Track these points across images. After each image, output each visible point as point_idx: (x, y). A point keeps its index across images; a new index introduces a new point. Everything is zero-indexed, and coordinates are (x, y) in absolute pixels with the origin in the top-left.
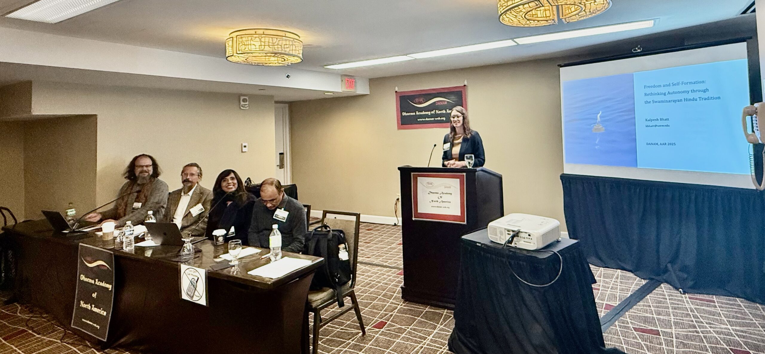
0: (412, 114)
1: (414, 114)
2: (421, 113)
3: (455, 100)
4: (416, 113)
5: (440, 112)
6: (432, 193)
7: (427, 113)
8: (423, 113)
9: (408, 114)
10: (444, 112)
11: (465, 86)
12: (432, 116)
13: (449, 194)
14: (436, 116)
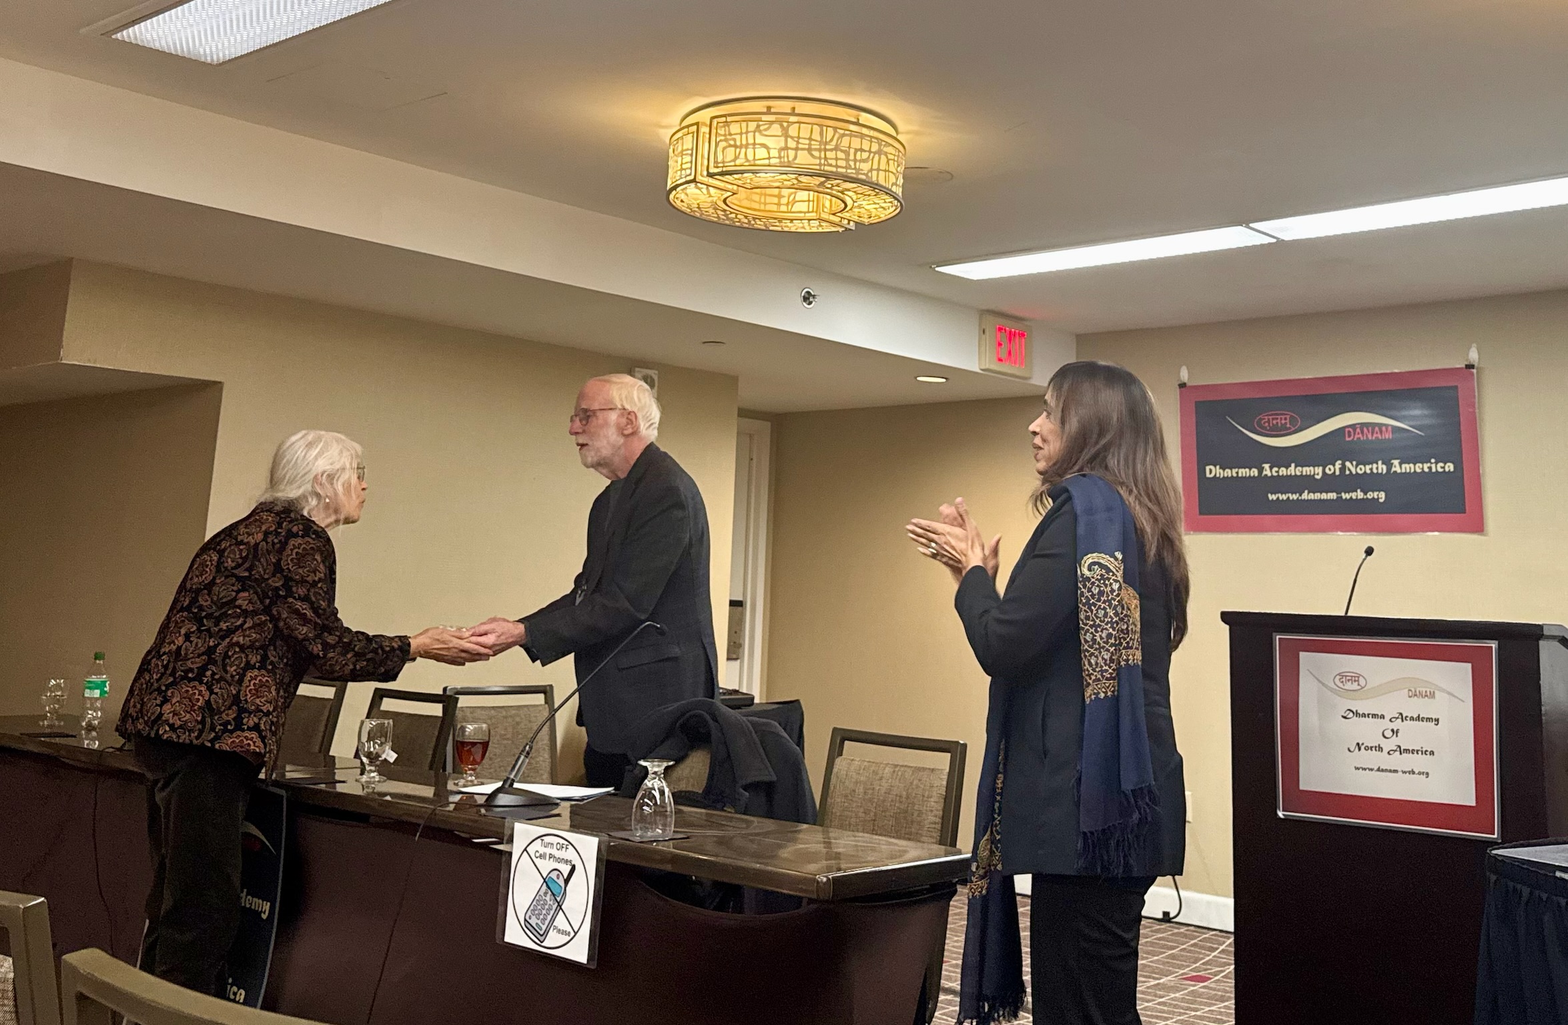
0: (1243, 472)
1: (1255, 472)
2: (1283, 471)
3: (1427, 422)
4: (1261, 470)
5: (1361, 470)
6: (1357, 714)
7: (1307, 470)
8: (1292, 470)
9: (1228, 473)
10: (1381, 468)
11: (1470, 367)
12: (1327, 483)
13: (1429, 719)
14: (1345, 482)
